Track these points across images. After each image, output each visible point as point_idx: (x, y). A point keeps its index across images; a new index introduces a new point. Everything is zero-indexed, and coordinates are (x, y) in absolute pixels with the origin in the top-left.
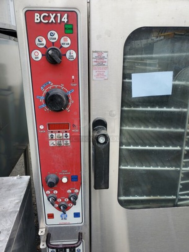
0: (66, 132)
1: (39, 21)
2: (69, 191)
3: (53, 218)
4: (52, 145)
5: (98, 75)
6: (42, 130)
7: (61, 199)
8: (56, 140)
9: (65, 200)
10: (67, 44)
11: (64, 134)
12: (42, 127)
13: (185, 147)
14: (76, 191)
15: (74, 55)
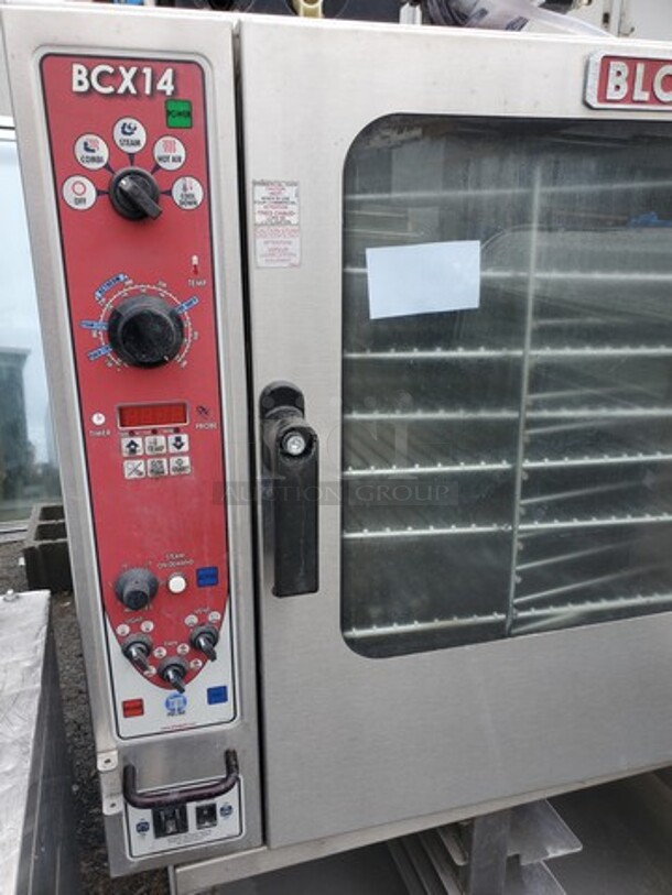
0: (177, 430)
1: (85, 87)
2: (192, 619)
3: (142, 713)
4: (134, 476)
5: (272, 252)
6: (100, 428)
7: (167, 648)
8: (145, 457)
9: (179, 650)
10: (174, 160)
11: (172, 439)
12: (98, 419)
13: (523, 461)
14: (214, 616)
15: (197, 191)
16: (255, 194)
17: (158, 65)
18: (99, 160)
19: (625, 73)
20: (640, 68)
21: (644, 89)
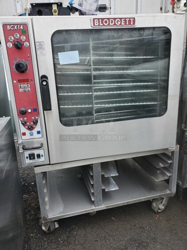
0: (28, 84)
1: (9, 29)
2: (33, 118)
3: (26, 135)
4: (21, 91)
5: (41, 53)
7: (29, 123)
8: (23, 88)
9: (31, 123)
10: (24, 39)
11: (27, 85)
12: (15, 82)
14: (37, 117)
15: (28, 44)
16: (37, 44)
17: (20, 25)
18: (12, 40)
19: (98, 21)
20: (100, 20)
21: (102, 23)
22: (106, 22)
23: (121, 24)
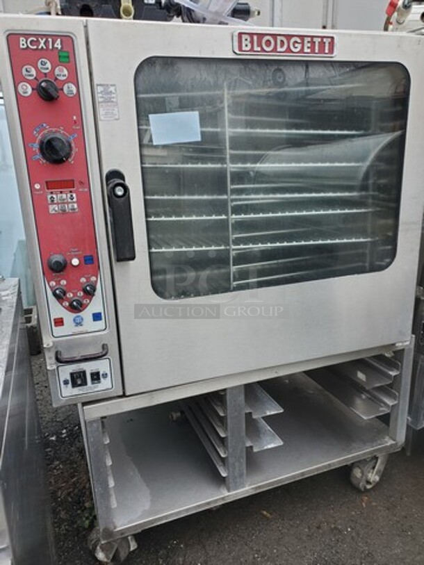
0: (71, 192)
1: (25, 46)
2: (83, 280)
3: (63, 325)
4: (54, 212)
5: (106, 114)
6: (38, 190)
7: (73, 293)
8: (58, 204)
9: (78, 294)
10: (63, 76)
11: (69, 195)
12: (37, 186)
13: (232, 215)
14: (93, 279)
15: (74, 89)
16: (98, 90)
17: (55, 37)
18: (32, 75)
19: (249, 39)
20: (255, 38)
21: (258, 46)
22: (268, 43)
23: (302, 51)
